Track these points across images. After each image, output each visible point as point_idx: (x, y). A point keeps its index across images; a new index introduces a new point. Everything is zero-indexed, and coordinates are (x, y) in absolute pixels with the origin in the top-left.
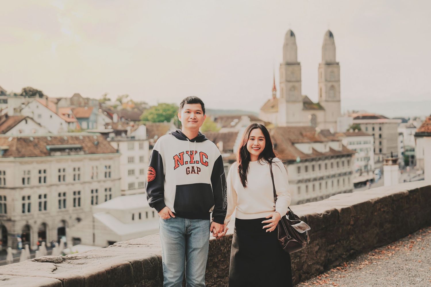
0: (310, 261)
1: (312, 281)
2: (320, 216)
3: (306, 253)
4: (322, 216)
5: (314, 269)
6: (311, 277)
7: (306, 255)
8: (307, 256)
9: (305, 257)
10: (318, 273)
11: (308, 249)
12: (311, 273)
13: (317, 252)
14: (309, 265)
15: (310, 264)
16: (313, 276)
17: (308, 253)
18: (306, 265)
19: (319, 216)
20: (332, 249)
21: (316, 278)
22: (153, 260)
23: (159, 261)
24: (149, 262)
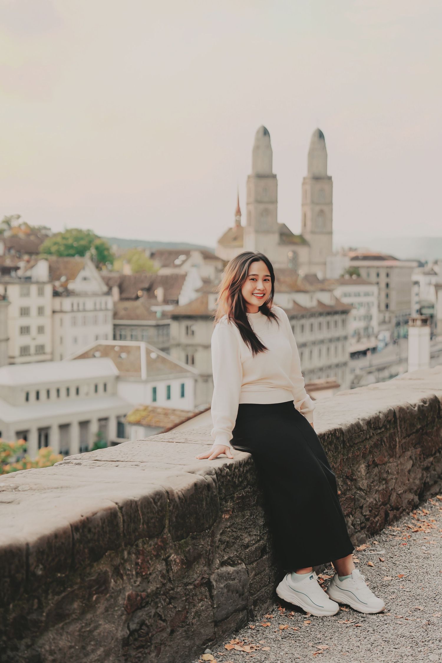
0: (400, 487)
1: (405, 523)
2: (414, 409)
3: (395, 473)
4: (416, 409)
5: (406, 501)
6: (401, 515)
7: (395, 476)
8: (396, 479)
9: (393, 480)
10: (411, 508)
11: (397, 466)
12: (402, 508)
13: (409, 471)
14: (399, 495)
15: (401, 493)
16: (404, 513)
17: (398, 473)
18: (395, 494)
19: (412, 408)
20: (429, 465)
21: (409, 516)
22: (158, 497)
23: (169, 499)
24: (151, 502)
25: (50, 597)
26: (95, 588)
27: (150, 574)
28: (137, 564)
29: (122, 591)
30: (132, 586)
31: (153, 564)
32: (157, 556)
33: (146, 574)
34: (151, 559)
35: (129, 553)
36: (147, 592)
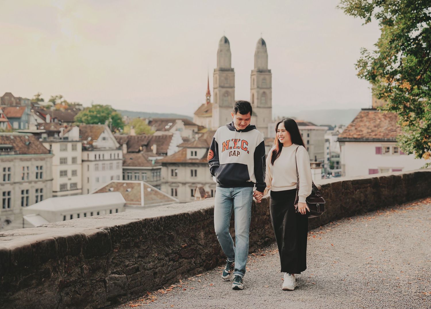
22: (77, 237)
23: (83, 238)
24: (73, 239)
25: (21, 276)
26: (43, 275)
27: (72, 273)
28: (65, 267)
29: (57, 279)
30: (62, 277)
31: (74, 268)
32: (76, 265)
33: (70, 272)
34: (73, 266)
35: (61, 262)
36: (70, 280)
